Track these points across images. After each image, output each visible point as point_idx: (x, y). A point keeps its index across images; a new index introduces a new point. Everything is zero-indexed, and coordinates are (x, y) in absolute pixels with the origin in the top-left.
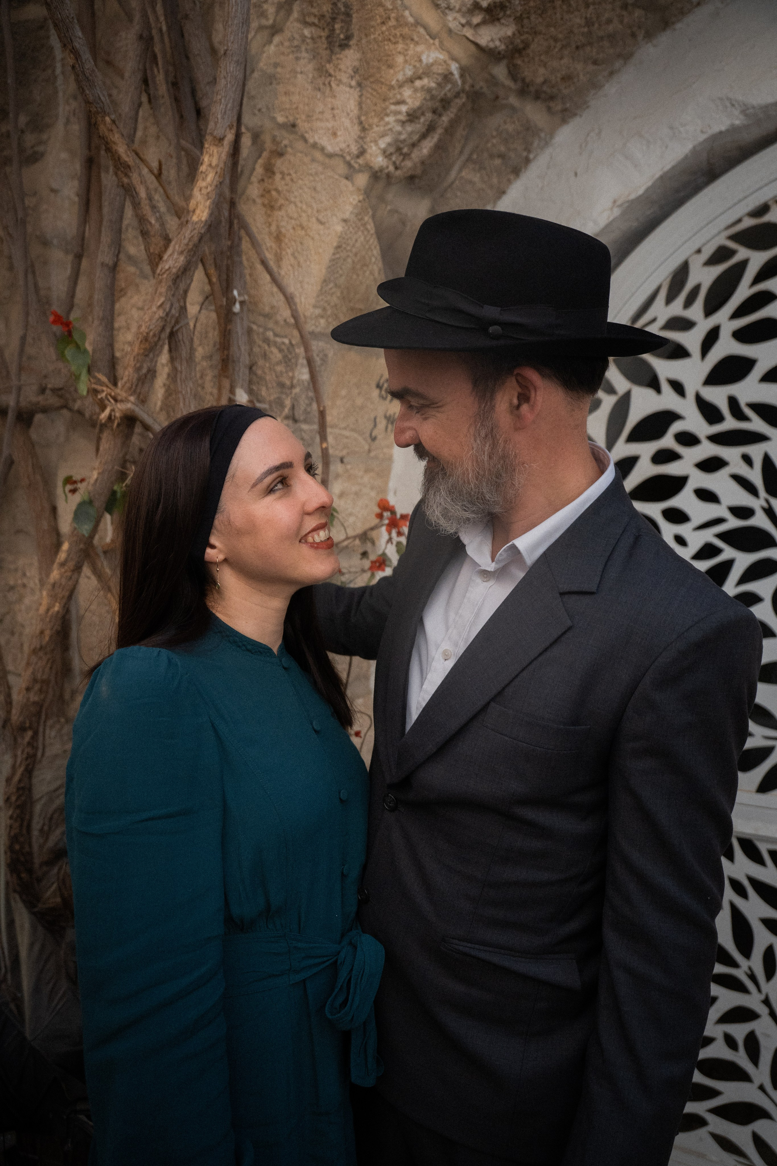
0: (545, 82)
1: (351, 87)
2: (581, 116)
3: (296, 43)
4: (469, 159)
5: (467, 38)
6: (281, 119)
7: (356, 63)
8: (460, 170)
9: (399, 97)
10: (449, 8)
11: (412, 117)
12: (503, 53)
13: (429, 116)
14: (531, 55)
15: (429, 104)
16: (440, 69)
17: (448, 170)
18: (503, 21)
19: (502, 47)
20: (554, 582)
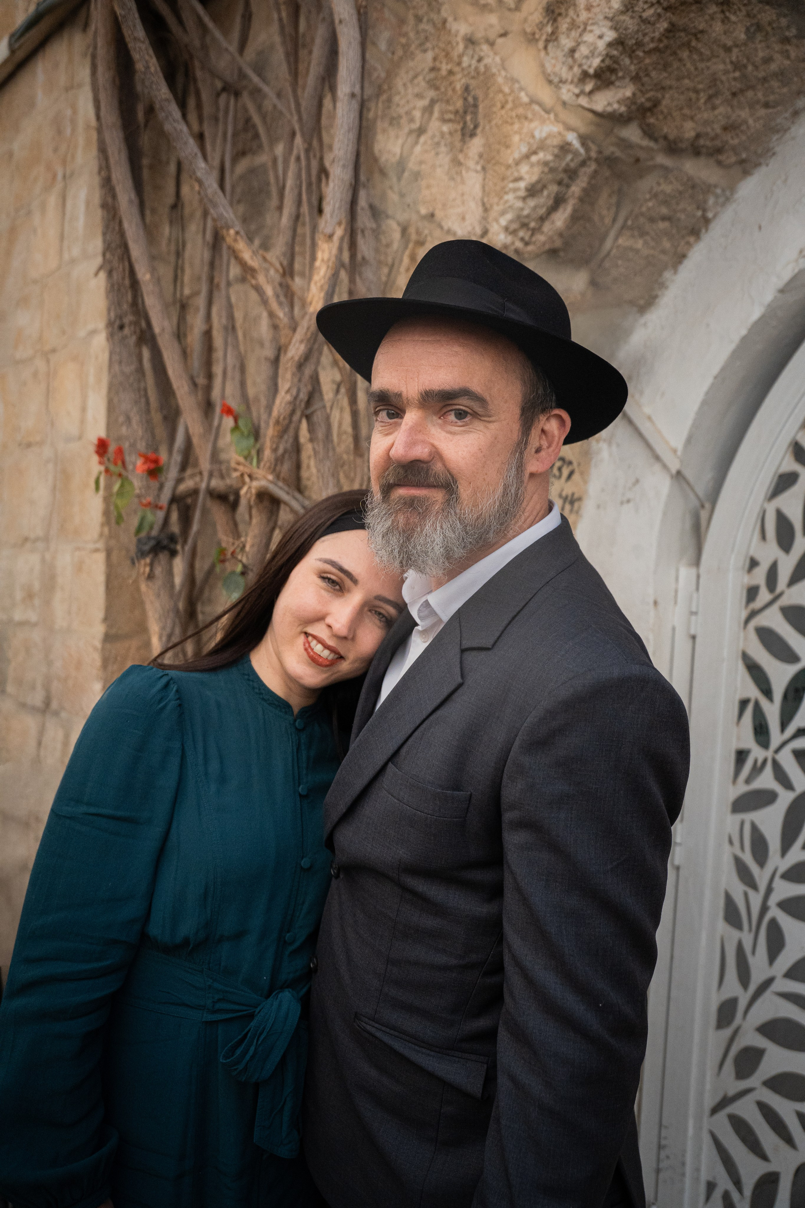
0: (698, 136)
1: (477, 171)
2: (767, 165)
3: (436, 140)
4: (623, 227)
5: (583, 108)
6: (423, 211)
7: (481, 149)
8: (616, 239)
9: (516, 174)
10: (561, 81)
11: (532, 191)
12: (625, 114)
13: (554, 188)
14: (665, 111)
15: (550, 176)
16: (556, 142)
17: (603, 239)
18: (617, 83)
19: (623, 109)
20: (459, 638)
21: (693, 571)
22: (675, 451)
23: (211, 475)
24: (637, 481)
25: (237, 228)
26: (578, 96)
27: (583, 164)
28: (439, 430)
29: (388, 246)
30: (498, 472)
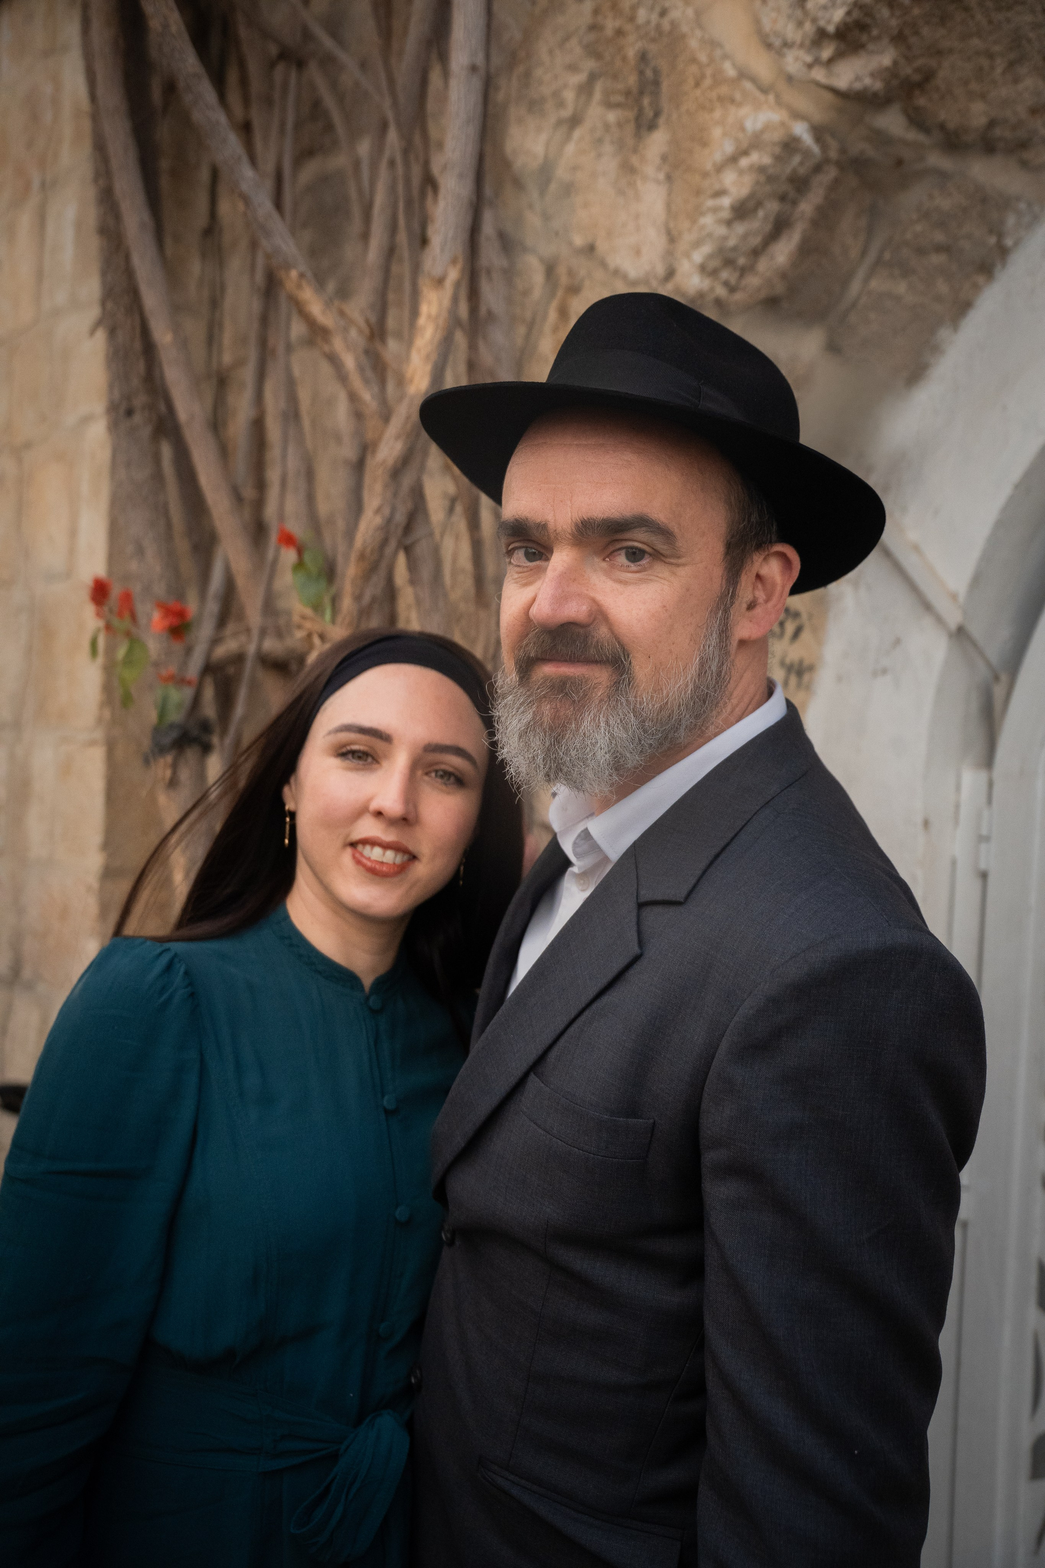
0: (992, 124)
1: (658, 182)
3: (598, 134)
4: (879, 262)
5: (818, 84)
6: (579, 241)
7: (665, 149)
8: (866, 280)
9: (717, 187)
10: (785, 45)
11: (741, 211)
12: (881, 93)
13: (773, 206)
14: (943, 87)
15: (768, 188)
16: (776, 136)
17: (845, 282)
18: (871, 47)
19: (878, 85)
20: (636, 887)
21: (983, 776)
22: (954, 597)
23: (263, 633)
24: (898, 642)
25: (303, 268)
26: (810, 66)
27: (818, 169)
28: (603, 578)
29: (526, 293)
30: (691, 640)
